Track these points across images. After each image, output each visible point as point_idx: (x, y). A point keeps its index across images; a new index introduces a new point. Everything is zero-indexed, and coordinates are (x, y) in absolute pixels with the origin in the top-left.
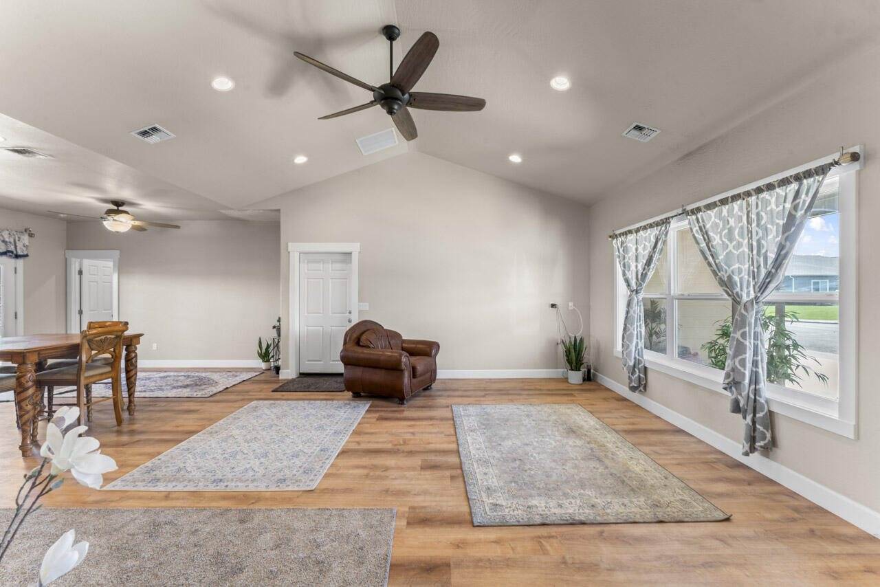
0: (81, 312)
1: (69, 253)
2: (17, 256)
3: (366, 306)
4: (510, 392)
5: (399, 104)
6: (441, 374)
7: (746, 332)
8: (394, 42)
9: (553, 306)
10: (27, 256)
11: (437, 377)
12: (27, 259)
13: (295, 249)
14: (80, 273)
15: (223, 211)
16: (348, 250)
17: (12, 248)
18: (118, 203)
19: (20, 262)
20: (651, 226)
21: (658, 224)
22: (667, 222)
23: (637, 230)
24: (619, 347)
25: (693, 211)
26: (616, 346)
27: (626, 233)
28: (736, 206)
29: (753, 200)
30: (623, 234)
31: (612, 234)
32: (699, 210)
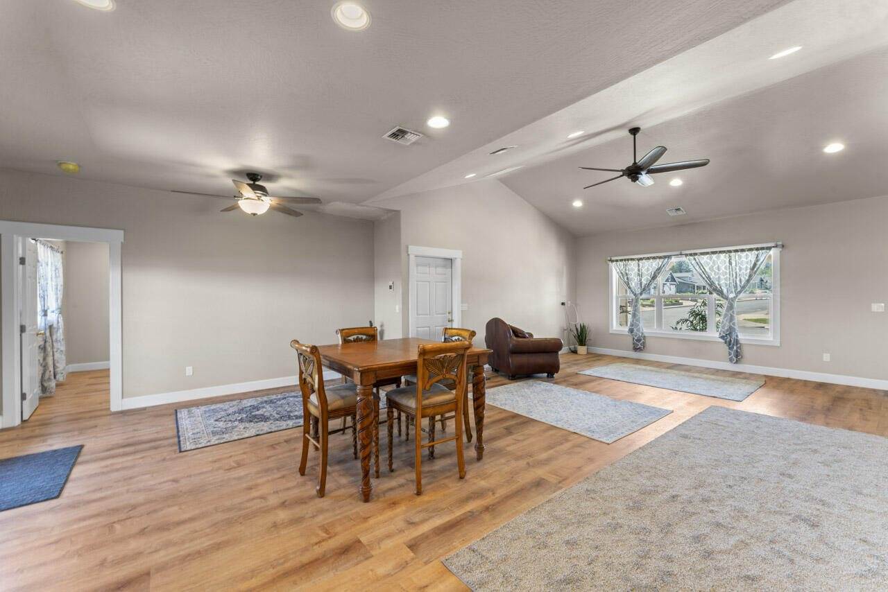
3: (466, 307)
9: (563, 304)
13: (413, 252)
16: (452, 257)
20: (654, 258)
21: (660, 258)
22: (669, 257)
23: (639, 260)
24: (614, 328)
25: (691, 255)
26: (612, 327)
27: (628, 260)
28: (722, 256)
29: (733, 254)
30: (625, 260)
31: (609, 258)
32: (696, 254)
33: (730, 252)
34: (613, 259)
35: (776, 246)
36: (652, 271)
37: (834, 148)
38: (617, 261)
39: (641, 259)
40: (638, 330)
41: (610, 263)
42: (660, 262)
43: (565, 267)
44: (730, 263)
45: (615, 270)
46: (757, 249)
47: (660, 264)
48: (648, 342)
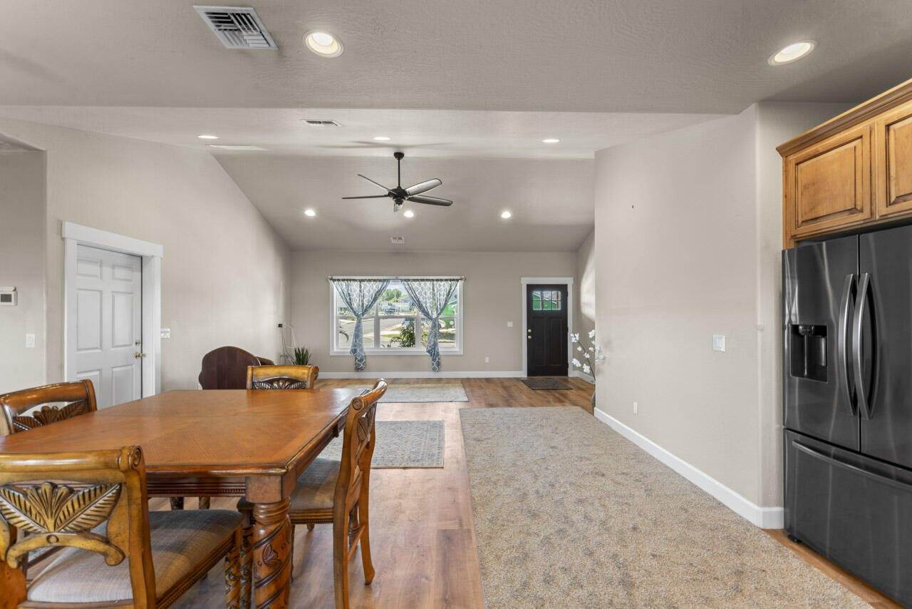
3: (167, 333)
9: (280, 326)
20: (375, 280)
21: (380, 281)
22: (388, 281)
23: (361, 281)
24: (335, 350)
25: (405, 280)
26: (333, 349)
27: (350, 280)
28: (428, 283)
29: (435, 282)
30: (347, 280)
31: (330, 277)
32: (409, 280)
33: (433, 280)
34: (334, 277)
35: (461, 279)
36: (373, 292)
37: (506, 215)
38: (339, 280)
39: (363, 280)
40: (362, 350)
41: (331, 282)
42: (380, 284)
43: (282, 283)
44: (433, 290)
45: (337, 289)
46: (451, 280)
47: (380, 286)
48: (369, 361)
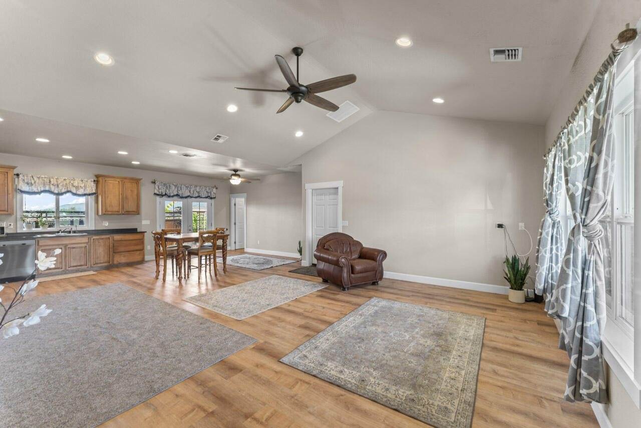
0: (235, 224)
1: (231, 195)
2: (211, 198)
3: (347, 223)
4: (436, 297)
5: (301, 96)
6: (387, 275)
7: (570, 258)
8: (299, 57)
9: (500, 226)
10: (215, 198)
11: (384, 277)
12: (215, 199)
13: (309, 188)
14: (235, 205)
15: (279, 169)
16: (336, 186)
17: (210, 195)
18: (236, 171)
19: (213, 200)
